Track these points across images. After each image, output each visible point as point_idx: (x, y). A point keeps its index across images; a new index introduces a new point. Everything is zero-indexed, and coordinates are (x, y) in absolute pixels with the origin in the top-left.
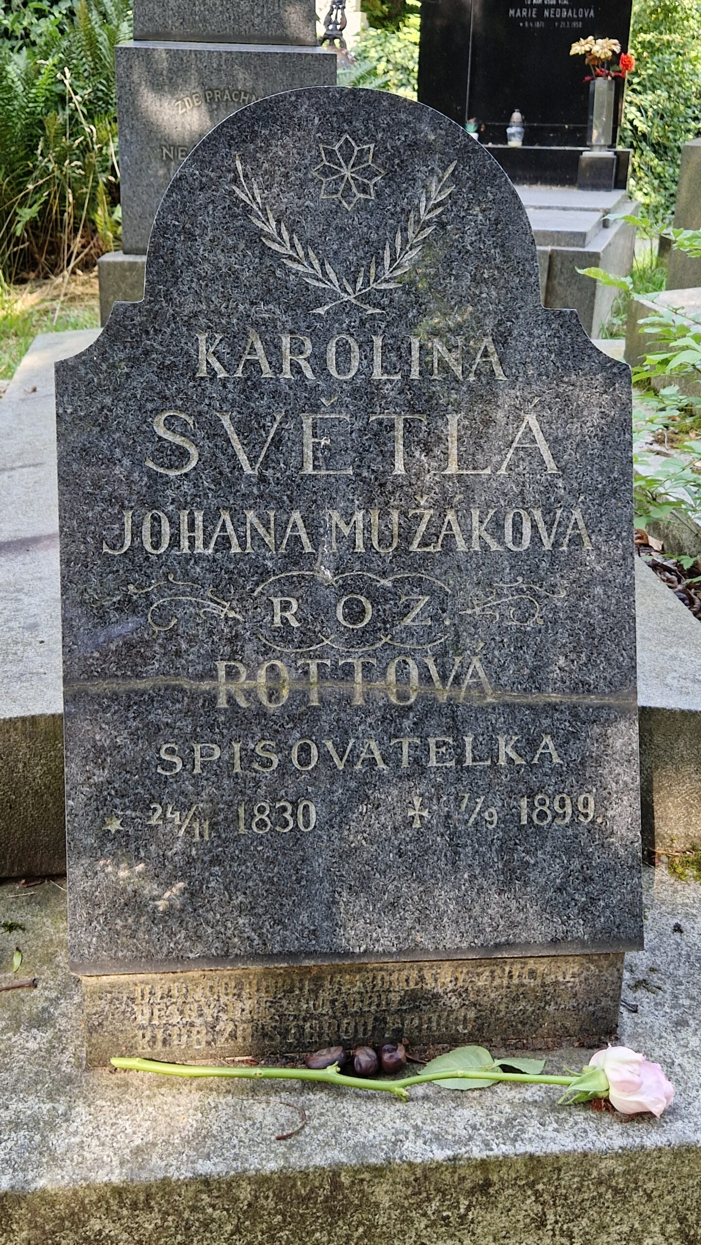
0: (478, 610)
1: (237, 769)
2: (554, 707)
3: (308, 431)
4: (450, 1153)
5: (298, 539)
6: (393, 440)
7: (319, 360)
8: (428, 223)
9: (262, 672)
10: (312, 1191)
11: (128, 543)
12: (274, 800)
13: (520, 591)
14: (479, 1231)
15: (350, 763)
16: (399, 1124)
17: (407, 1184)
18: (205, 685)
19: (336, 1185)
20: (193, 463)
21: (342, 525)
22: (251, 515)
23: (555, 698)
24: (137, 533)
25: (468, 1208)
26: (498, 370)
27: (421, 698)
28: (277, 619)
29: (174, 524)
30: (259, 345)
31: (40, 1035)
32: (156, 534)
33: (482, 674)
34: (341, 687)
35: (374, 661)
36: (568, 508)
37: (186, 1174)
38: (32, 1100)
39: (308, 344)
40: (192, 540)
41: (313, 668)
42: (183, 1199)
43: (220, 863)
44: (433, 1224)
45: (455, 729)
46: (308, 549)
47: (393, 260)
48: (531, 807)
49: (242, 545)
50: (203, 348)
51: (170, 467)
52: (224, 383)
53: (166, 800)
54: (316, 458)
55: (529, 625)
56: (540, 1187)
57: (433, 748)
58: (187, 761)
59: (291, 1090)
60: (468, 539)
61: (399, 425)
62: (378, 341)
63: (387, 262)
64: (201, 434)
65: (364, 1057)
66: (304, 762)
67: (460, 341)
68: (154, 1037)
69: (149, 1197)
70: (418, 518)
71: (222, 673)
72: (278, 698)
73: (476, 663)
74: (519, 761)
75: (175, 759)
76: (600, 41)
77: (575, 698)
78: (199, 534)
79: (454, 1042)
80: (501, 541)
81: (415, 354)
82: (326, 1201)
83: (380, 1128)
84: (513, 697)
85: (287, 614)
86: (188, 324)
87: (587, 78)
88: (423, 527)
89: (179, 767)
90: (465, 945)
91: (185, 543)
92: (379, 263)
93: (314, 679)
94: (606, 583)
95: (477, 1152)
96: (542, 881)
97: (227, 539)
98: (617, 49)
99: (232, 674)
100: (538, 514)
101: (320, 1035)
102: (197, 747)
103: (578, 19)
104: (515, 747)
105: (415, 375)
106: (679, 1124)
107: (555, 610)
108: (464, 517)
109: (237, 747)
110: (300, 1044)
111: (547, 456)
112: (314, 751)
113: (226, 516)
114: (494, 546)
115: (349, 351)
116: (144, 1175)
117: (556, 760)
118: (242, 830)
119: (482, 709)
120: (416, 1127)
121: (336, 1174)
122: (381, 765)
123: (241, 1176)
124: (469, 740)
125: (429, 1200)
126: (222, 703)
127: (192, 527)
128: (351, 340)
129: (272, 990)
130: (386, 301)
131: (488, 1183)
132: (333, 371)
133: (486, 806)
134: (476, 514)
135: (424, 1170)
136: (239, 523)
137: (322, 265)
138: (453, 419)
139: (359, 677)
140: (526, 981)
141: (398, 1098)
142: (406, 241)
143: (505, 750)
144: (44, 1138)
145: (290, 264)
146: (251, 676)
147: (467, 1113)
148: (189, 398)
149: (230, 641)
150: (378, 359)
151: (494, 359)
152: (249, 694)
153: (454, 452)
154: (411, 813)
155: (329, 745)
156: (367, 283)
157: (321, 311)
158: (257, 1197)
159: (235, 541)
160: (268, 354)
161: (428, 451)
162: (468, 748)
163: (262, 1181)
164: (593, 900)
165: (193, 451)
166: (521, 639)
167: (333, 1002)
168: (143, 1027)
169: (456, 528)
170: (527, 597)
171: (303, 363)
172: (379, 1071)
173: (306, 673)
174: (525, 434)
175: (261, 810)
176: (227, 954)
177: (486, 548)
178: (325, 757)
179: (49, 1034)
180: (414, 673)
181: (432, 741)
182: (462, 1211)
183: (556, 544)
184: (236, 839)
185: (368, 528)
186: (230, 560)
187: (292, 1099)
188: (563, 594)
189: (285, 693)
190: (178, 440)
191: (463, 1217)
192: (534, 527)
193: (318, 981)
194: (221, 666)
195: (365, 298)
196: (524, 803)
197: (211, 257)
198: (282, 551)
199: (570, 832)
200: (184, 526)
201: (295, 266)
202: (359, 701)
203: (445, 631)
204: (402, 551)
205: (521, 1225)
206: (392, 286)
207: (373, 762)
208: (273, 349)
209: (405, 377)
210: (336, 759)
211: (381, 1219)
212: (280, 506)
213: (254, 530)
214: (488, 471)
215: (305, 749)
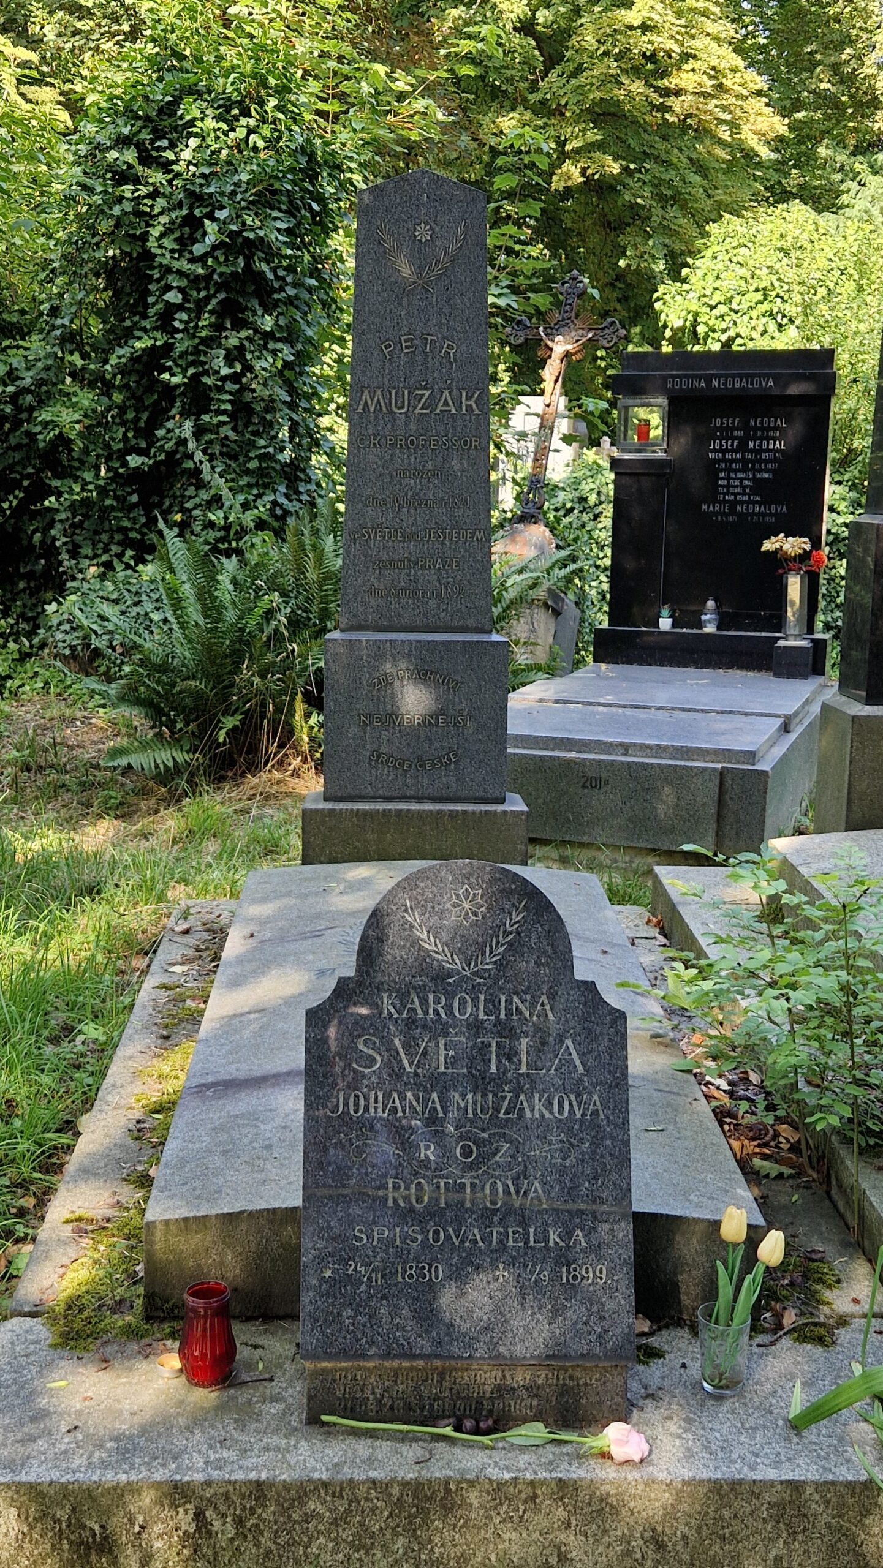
0: (538, 1152)
1: (398, 1243)
2: (582, 1212)
3: (442, 1047)
4: (513, 1475)
5: (435, 1108)
6: (490, 1052)
7: (449, 1009)
8: (511, 933)
9: (413, 1186)
10: (433, 1492)
11: (341, 1110)
12: (418, 1262)
13: (562, 1142)
14: (531, 1528)
15: (462, 1242)
16: (485, 1460)
17: (488, 1493)
18: (381, 1193)
19: (448, 1491)
20: (378, 1065)
21: (460, 1101)
22: (409, 1095)
23: (583, 1206)
24: (346, 1104)
25: (524, 1512)
26: (550, 1014)
27: (504, 1204)
28: (422, 1155)
29: (366, 1099)
30: (416, 1000)
31: (277, 1406)
32: (357, 1105)
33: (540, 1191)
34: (457, 1196)
35: (477, 1181)
36: (590, 1093)
37: (363, 1477)
38: (275, 1438)
39: (443, 998)
40: (376, 1108)
41: (442, 1184)
42: (361, 1492)
43: (387, 1299)
44: (504, 1521)
45: (524, 1223)
46: (441, 1114)
47: (491, 953)
48: (569, 1272)
49: (404, 1112)
50: (385, 1001)
51: (365, 1067)
52: (396, 1020)
53: (357, 1259)
54: (446, 1063)
55: (568, 1162)
56: (566, 1500)
57: (511, 1234)
58: (370, 1238)
59: (424, 1441)
60: (533, 1110)
61: (494, 1045)
62: (482, 997)
63: (488, 954)
64: (383, 1048)
65: (468, 1424)
66: (436, 1240)
67: (528, 997)
68: (345, 1406)
69: (342, 1490)
70: (504, 1098)
71: (391, 1186)
72: (422, 1202)
73: (537, 1184)
74: (562, 1244)
75: (363, 1236)
76: (790, 539)
77: (594, 1207)
78: (380, 1105)
79: (526, 1420)
80: (551, 1112)
81: (503, 1004)
82: (441, 1500)
83: (474, 1461)
84: (558, 1205)
85: (428, 1152)
86: (378, 988)
87: (780, 571)
88: (506, 1103)
89: (365, 1241)
90: (528, 1355)
91: (372, 1110)
92: (483, 954)
93: (442, 1191)
94: (613, 1139)
95: (529, 1476)
96: (575, 1317)
97: (395, 1108)
98: (808, 547)
99: (396, 1187)
100: (573, 1097)
101: (443, 1411)
102: (376, 1229)
103: (771, 515)
104: (559, 1235)
105: (503, 1016)
106: (651, 1468)
107: (583, 1154)
108: (530, 1098)
109: (398, 1230)
110: (431, 1416)
111: (578, 1063)
112: (442, 1234)
113: (395, 1095)
114: (547, 1115)
115: (466, 1002)
116: (339, 1476)
117: (584, 1244)
118: (400, 1279)
119: (540, 1212)
120: (496, 1462)
121: (447, 1483)
122: (481, 1244)
123: (393, 1480)
124: (532, 1230)
125: (501, 1504)
126: (390, 1203)
127: (376, 1101)
128: (467, 997)
129: (415, 1379)
130: (487, 975)
131: (536, 1496)
132: (457, 1014)
133: (541, 1271)
134: (537, 1096)
135: (498, 1484)
136: (403, 1099)
137: (452, 956)
138: (524, 1041)
139: (468, 1190)
140: (567, 1382)
141: (487, 1447)
142: (498, 943)
143: (553, 1237)
144: (283, 1456)
145: (434, 955)
146: (407, 1188)
147: (526, 1457)
148: (377, 1029)
149: (396, 1168)
150: (482, 1007)
151: (548, 1008)
152: (406, 1198)
153: (524, 1060)
154: (497, 1273)
155: (451, 1230)
156: (476, 965)
157: (450, 980)
158: (402, 1495)
159: (400, 1109)
160: (421, 1004)
161: (510, 1060)
162: (532, 1235)
163: (405, 1484)
164: (606, 1331)
165: (378, 1058)
166: (562, 1171)
167: (451, 1389)
168: (339, 1399)
169: (525, 1104)
170: (566, 1145)
171: (440, 1009)
172: (477, 1432)
173: (438, 1187)
174: (565, 1051)
175: (411, 1268)
176: (389, 1353)
177: (542, 1116)
178: (448, 1237)
179: (283, 1406)
180: (501, 1190)
181: (510, 1230)
182: (521, 1513)
183: (584, 1115)
184: (396, 1285)
185: (475, 1103)
186: (397, 1120)
187: (425, 1445)
188: (587, 1144)
189: (426, 1198)
190: (370, 1052)
191: (521, 1517)
192: (571, 1104)
193: (442, 1375)
194: (390, 1181)
195: (476, 974)
196: (564, 1269)
197: (392, 952)
198: (426, 1115)
199: (591, 1288)
200: (372, 1100)
201: (437, 956)
202: (468, 1205)
203: (519, 1164)
204: (494, 1117)
205: (556, 1526)
206: (490, 967)
207: (476, 1242)
208: (424, 1002)
209: (498, 1017)
210: (454, 1239)
211: (473, 1515)
212: (425, 1090)
213: (410, 1103)
214: (544, 1071)
215: (436, 1232)
